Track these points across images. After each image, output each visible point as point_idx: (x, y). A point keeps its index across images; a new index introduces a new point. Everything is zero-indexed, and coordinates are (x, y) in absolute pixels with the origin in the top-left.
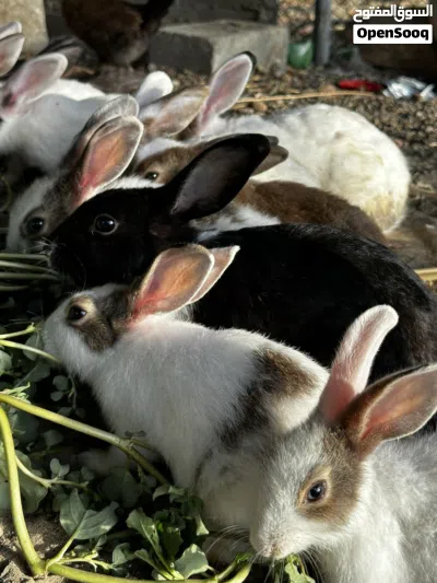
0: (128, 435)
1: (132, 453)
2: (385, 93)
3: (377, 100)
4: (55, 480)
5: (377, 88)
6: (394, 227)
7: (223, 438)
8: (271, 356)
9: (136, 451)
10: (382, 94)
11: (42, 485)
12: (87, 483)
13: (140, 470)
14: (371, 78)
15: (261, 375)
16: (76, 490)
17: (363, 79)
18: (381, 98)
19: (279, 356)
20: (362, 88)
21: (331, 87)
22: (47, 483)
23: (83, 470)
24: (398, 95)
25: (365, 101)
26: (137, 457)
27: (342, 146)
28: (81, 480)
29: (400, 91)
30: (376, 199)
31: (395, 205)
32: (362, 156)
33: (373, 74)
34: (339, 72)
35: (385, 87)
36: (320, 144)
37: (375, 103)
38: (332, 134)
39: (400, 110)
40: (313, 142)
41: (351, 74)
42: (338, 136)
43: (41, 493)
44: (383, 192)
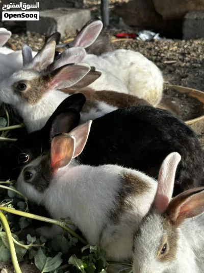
0: (62, 220)
1: (66, 228)
2: (138, 38)
3: (136, 42)
4: (30, 245)
5: (134, 36)
6: (157, 103)
7: (111, 218)
8: (127, 176)
9: (67, 227)
10: (137, 39)
11: (24, 248)
12: (44, 244)
13: (69, 235)
14: (131, 32)
15: (125, 186)
16: (41, 248)
17: (126, 32)
18: (137, 41)
19: (131, 175)
20: (127, 37)
21: (113, 38)
22: (26, 247)
23: (41, 238)
24: (144, 39)
25: (131, 43)
26: (68, 229)
27: (133, 68)
28: (41, 243)
29: (144, 37)
30: (150, 91)
31: (158, 93)
32: (142, 72)
33: (131, 29)
34: (115, 29)
35: (138, 36)
36: (124, 68)
37: (135, 44)
38: (129, 63)
39: (147, 47)
40: (121, 68)
41: (121, 30)
42: (132, 64)
43: (24, 252)
44: (153, 88)
